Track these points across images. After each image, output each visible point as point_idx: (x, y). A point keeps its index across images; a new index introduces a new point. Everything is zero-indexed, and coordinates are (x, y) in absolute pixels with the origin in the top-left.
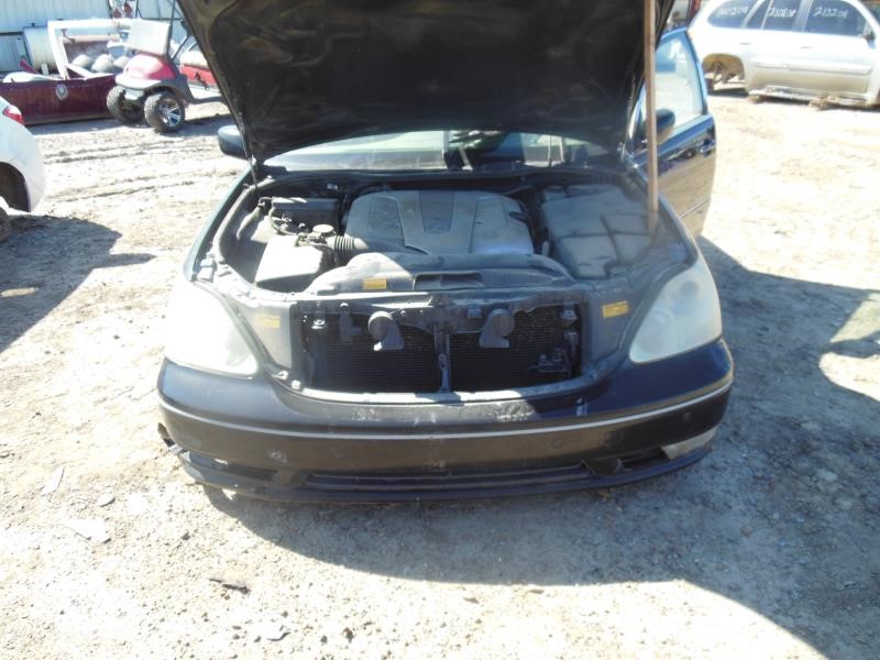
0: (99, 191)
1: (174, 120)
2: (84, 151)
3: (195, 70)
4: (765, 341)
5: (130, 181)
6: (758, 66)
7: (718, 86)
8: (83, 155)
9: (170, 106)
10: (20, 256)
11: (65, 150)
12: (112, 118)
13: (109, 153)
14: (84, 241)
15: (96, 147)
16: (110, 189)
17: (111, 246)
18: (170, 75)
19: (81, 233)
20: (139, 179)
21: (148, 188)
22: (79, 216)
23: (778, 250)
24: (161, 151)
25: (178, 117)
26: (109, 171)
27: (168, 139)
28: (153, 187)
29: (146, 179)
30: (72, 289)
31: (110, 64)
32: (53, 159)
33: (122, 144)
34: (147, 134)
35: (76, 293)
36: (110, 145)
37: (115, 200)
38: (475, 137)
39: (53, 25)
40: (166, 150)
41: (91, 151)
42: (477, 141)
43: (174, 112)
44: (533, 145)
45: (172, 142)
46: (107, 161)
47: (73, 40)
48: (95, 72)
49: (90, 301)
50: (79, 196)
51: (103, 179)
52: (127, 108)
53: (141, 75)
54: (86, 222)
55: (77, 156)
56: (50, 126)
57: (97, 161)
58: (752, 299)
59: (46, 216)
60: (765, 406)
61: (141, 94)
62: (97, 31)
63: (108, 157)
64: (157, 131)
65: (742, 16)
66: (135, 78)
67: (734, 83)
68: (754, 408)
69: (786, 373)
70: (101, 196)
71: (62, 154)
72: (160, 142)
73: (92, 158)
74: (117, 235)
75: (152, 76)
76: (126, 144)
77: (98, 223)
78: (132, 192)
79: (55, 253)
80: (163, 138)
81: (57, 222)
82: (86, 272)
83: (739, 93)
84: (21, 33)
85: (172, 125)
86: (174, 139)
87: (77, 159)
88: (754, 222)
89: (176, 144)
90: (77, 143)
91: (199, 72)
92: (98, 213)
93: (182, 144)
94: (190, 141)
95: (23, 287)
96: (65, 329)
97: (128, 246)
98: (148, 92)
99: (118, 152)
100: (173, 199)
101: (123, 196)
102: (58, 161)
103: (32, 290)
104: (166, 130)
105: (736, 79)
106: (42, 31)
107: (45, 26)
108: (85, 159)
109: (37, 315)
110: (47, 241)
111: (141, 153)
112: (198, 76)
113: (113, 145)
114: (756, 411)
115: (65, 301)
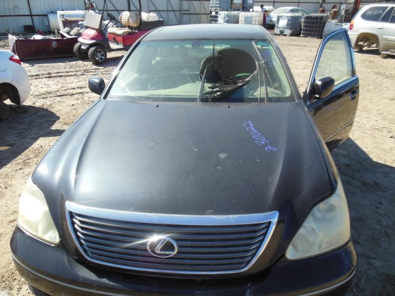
0: (58, 94)
1: (101, 59)
2: (59, 73)
3: (114, 36)
4: (380, 212)
5: (74, 89)
6: (386, 39)
7: (365, 49)
8: (58, 75)
9: (100, 52)
10: (10, 128)
11: (50, 72)
12: (75, 56)
13: (69, 74)
14: (41, 121)
15: (64, 70)
16: (64, 93)
17: (53, 124)
18: (101, 38)
19: (43, 116)
20: (78, 88)
21: (81, 93)
22: (45, 107)
23: (391, 149)
24: (92, 73)
25: (103, 57)
26: (66, 83)
27: (98, 67)
28: (82, 93)
29: (81, 88)
30: (26, 148)
31: (78, 32)
32: (44, 76)
33: (76, 70)
34: (89, 65)
35: (27, 151)
36: (71, 70)
37: (64, 99)
38: (217, 91)
39: (59, 13)
40: (95, 73)
41: (62, 72)
42: (218, 93)
43: (102, 55)
44: (250, 97)
45: (99, 69)
46: (67, 78)
47: (66, 20)
48: (71, 35)
49: (31, 156)
50: (49, 96)
51: (62, 87)
52: (82, 52)
53: (88, 38)
54: (47, 110)
55: (55, 75)
56: (48, 60)
57: (63, 78)
58: (375, 182)
59: (31, 106)
60: (377, 263)
61: (87, 46)
62: (77, 16)
63: (68, 76)
64: (93, 64)
65: (380, 15)
66: (86, 39)
67: (374, 47)
68: (370, 265)
69: (392, 238)
70: (58, 96)
71: (49, 73)
72: (93, 69)
73: (61, 76)
74: (58, 118)
75: (92, 39)
76: (78, 70)
77: (52, 111)
78: (73, 94)
79: (27, 127)
80: (95, 67)
81: (34, 110)
82: (35, 139)
83: (376, 52)
84: (47, 15)
85: (100, 61)
86: (100, 68)
87: (54, 77)
88: (378, 129)
89: (100, 70)
90: (57, 68)
91: (115, 36)
92: (54, 105)
93: (102, 71)
94: (107, 69)
95: (4, 146)
96: (13, 172)
97: (60, 125)
98: (91, 46)
99: (73, 73)
100: (90, 100)
101: (68, 97)
102: (46, 77)
103: (7, 148)
104: (97, 63)
105: (375, 45)
106: (55, 14)
107: (56, 13)
108: (58, 77)
109: (3, 163)
110: (25, 120)
111: (83, 75)
112: (114, 38)
113: (73, 70)
114: (371, 267)
115: (20, 156)
